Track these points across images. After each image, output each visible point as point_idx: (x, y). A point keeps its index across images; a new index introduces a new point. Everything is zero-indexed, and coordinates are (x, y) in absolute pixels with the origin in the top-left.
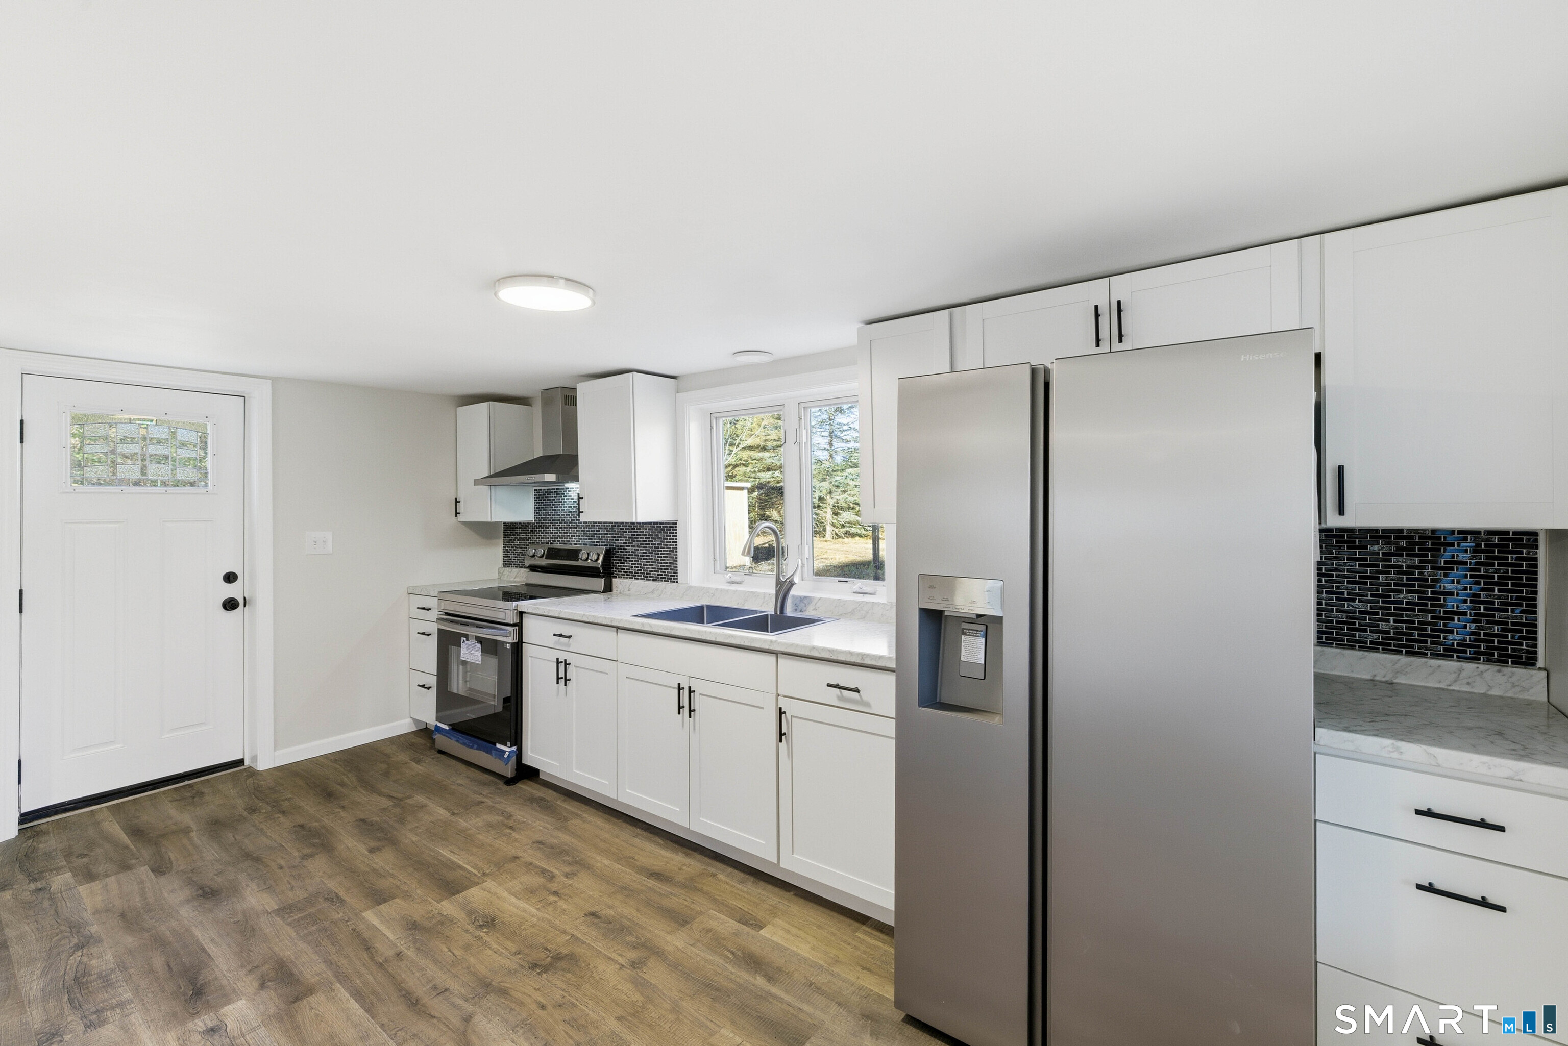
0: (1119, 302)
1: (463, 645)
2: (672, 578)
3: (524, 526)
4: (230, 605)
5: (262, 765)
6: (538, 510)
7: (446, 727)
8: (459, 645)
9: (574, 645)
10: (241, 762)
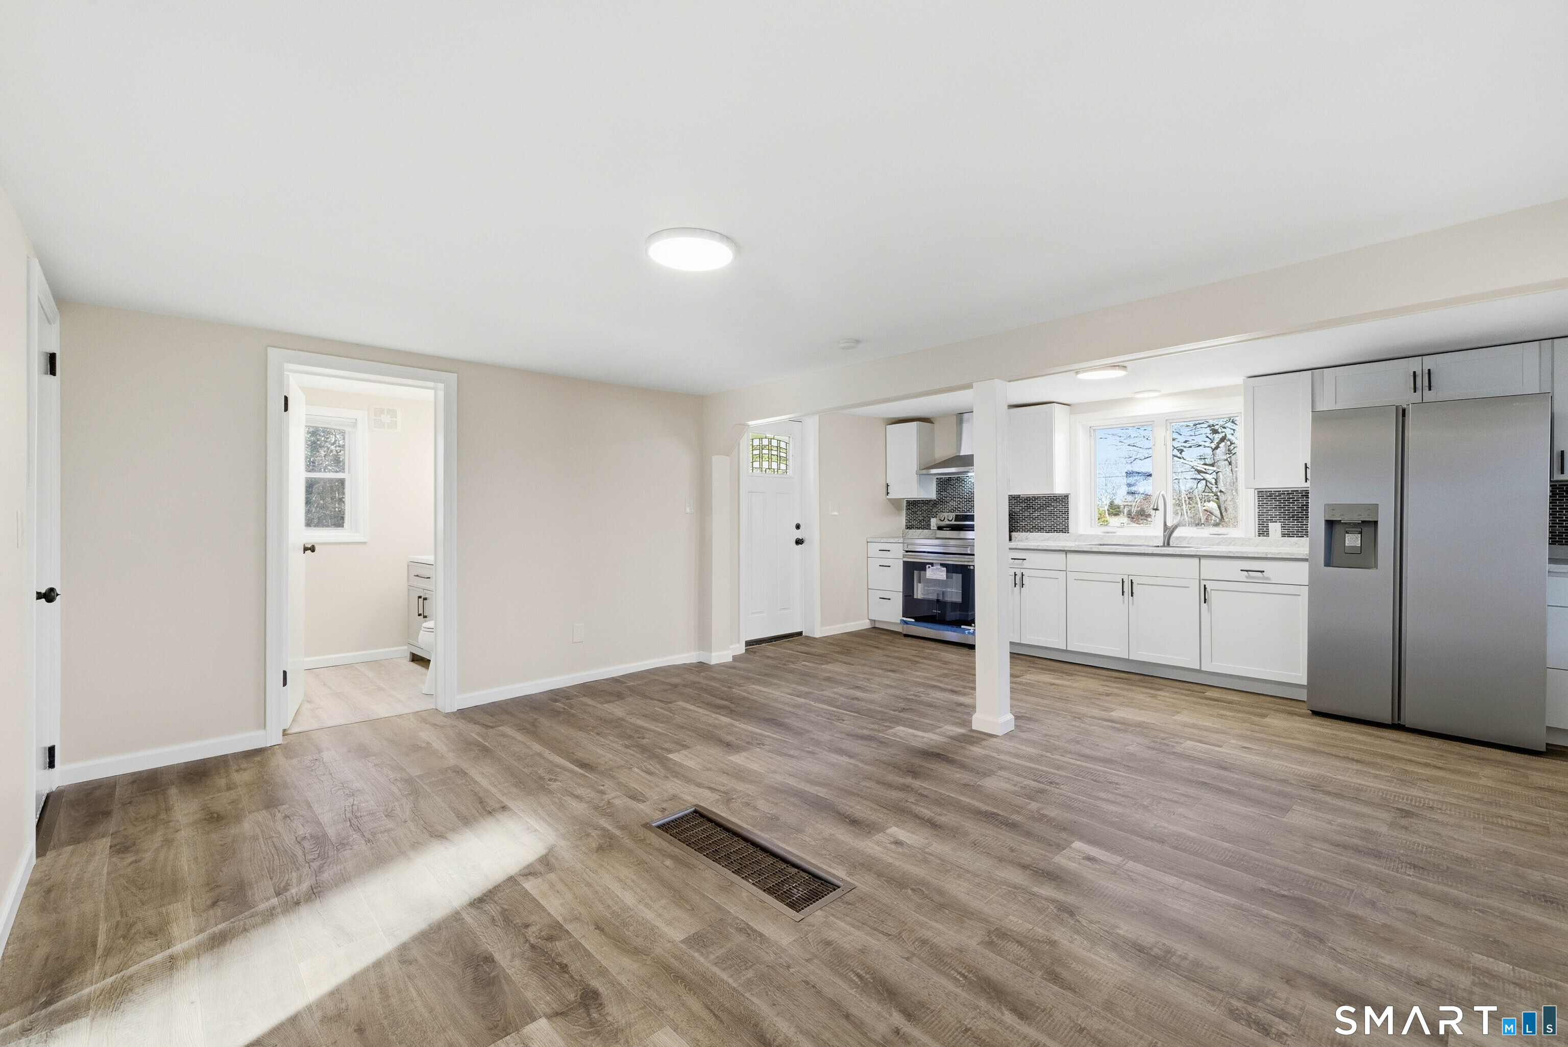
0: (1429, 370)
1: (928, 570)
2: (1065, 530)
3: (926, 502)
4: (799, 542)
5: (818, 634)
6: (939, 492)
7: (913, 620)
8: (925, 570)
9: (1026, 564)
10: (800, 634)
